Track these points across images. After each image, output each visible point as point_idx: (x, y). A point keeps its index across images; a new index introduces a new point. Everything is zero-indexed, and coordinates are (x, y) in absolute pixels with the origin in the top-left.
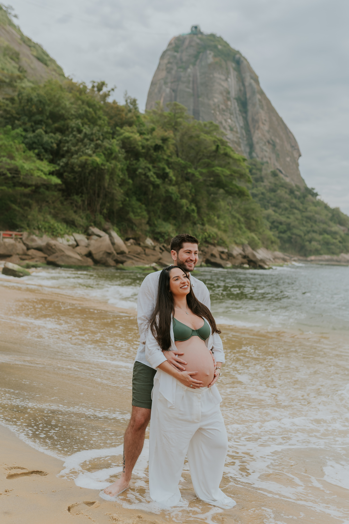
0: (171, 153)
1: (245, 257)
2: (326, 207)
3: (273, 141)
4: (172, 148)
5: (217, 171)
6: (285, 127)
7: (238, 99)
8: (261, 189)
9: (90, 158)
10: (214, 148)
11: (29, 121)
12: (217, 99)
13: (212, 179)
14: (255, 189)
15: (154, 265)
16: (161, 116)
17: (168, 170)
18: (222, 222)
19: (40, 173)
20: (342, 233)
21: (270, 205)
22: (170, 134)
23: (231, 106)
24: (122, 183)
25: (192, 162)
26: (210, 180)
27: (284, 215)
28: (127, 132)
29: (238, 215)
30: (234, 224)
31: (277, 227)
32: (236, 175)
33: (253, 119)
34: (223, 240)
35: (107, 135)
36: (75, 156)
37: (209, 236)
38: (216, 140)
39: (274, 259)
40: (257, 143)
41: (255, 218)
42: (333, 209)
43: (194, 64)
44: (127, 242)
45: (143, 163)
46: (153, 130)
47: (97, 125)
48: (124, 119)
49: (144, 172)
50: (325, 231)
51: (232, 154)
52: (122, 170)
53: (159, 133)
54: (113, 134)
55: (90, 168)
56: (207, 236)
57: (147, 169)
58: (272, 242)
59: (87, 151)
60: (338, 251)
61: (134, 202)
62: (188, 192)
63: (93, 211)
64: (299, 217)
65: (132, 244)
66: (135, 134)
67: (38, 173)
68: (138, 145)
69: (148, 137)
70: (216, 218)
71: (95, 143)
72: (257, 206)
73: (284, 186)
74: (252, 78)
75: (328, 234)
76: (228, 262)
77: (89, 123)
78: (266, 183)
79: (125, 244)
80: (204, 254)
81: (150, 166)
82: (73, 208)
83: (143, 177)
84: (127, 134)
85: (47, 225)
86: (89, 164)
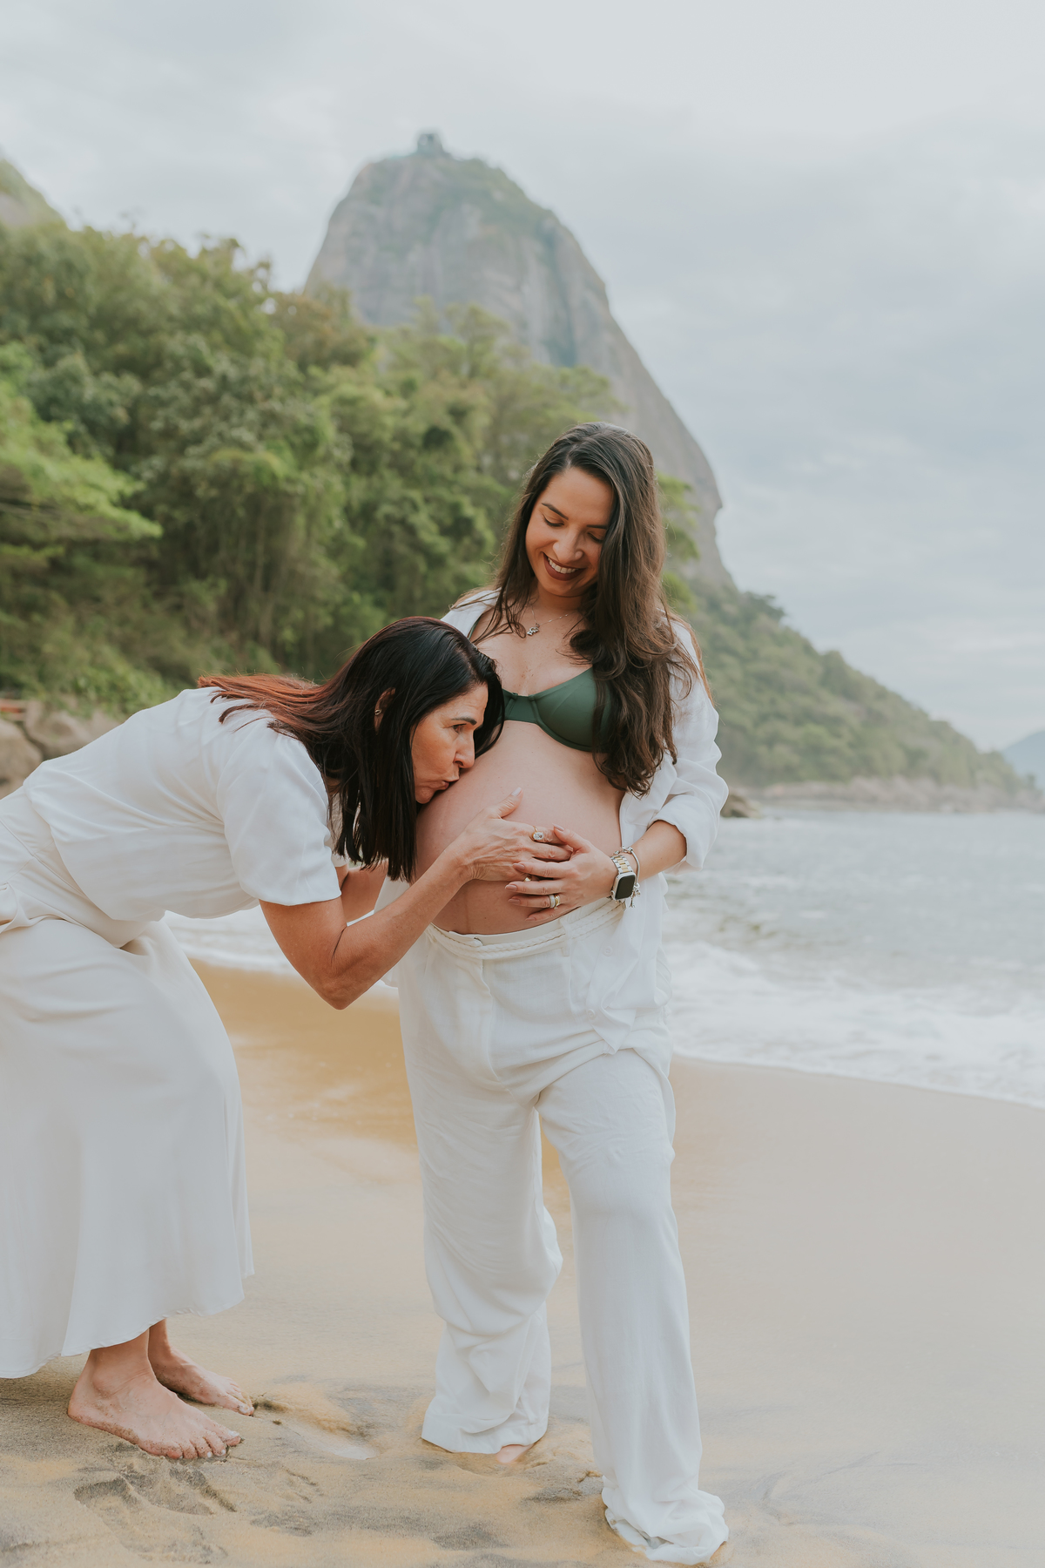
2: (807, 648)
9: (248, 457)
11: (32, 329)
16: (430, 345)
17: (469, 510)
19: (93, 498)
20: (854, 721)
24: (336, 547)
28: (344, 383)
35: (292, 387)
36: (192, 450)
42: (824, 654)
45: (391, 484)
46: (411, 385)
47: (254, 353)
48: (330, 344)
49: (398, 515)
50: (808, 716)
55: (248, 489)
57: (407, 505)
59: (235, 432)
60: (845, 770)
61: (369, 608)
63: (249, 637)
67: (85, 494)
68: (382, 425)
71: (261, 406)
75: (817, 722)
77: (226, 346)
81: (416, 495)
82: (186, 623)
83: (396, 529)
84: (349, 390)
85: (103, 678)
86: (246, 475)
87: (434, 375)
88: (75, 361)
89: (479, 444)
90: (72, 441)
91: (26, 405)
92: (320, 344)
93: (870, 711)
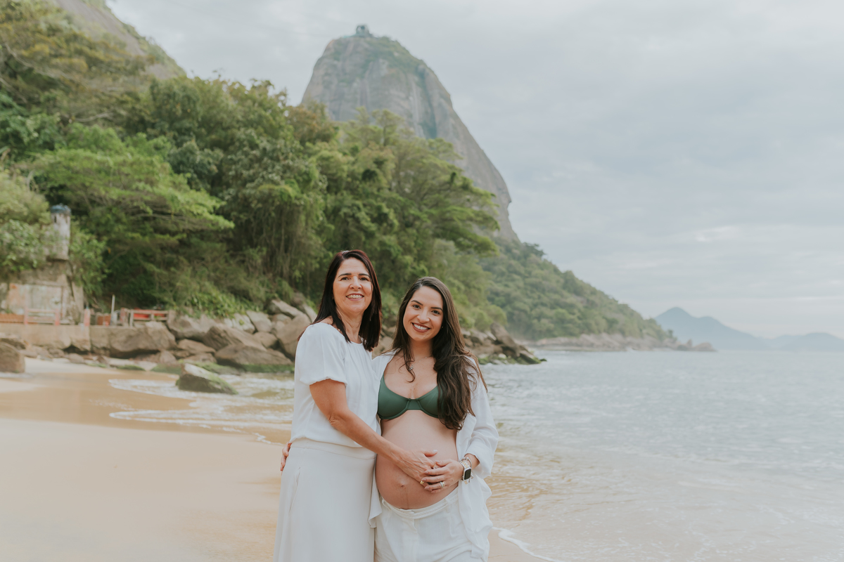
2: (556, 270)
9: (276, 188)
10: (448, 177)
11: (170, 129)
16: (364, 130)
17: (385, 210)
19: (200, 210)
20: (580, 306)
24: (321, 229)
27: (500, 282)
28: (323, 150)
35: (297, 154)
36: (249, 185)
42: (564, 273)
45: (349, 199)
47: (279, 137)
48: (316, 131)
49: (351, 213)
50: (555, 305)
55: (277, 203)
57: (355, 208)
59: (270, 176)
60: (577, 331)
62: (412, 244)
63: (278, 275)
64: (521, 284)
66: (338, 154)
67: (197, 209)
68: (342, 170)
71: (283, 163)
75: (562, 307)
77: (264, 134)
81: (359, 203)
82: (247, 270)
83: (350, 220)
84: (325, 153)
85: (206, 297)
86: (276, 196)
87: (367, 145)
88: (192, 143)
89: (390, 177)
90: (190, 183)
91: (168, 165)
92: (311, 131)
93: (588, 301)
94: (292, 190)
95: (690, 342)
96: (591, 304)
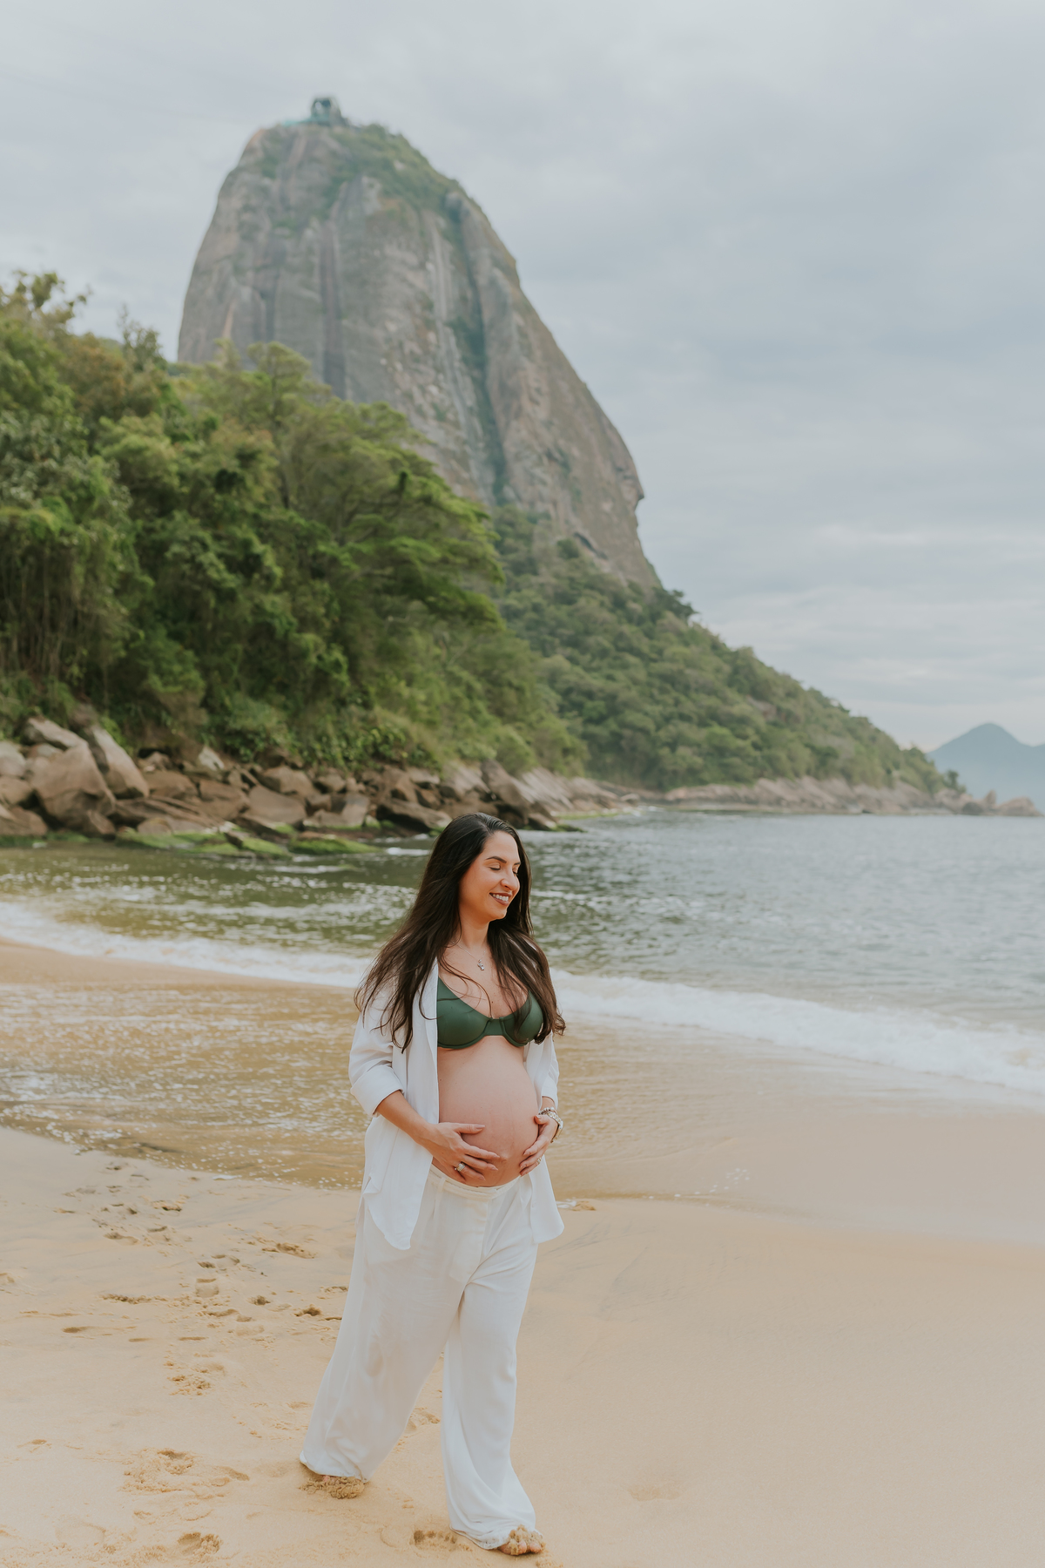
0: (267, 495)
1: (487, 798)
2: (716, 646)
3: (562, 453)
4: (269, 482)
5: (402, 550)
6: (598, 413)
7: (457, 326)
8: (531, 595)
9: (24, 514)
10: (392, 480)
12: (396, 323)
13: (389, 571)
14: (514, 594)
15: (228, 827)
16: (233, 382)
17: (259, 547)
18: (421, 696)
20: (761, 721)
21: (557, 641)
22: (261, 440)
23: (438, 347)
24: (125, 585)
25: (330, 522)
26: (382, 576)
27: (598, 670)
28: (133, 433)
29: (465, 675)
30: (456, 699)
31: (579, 707)
32: (459, 560)
33: (503, 388)
34: (423, 750)
35: (74, 444)
37: (386, 740)
38: (399, 456)
39: (571, 800)
40: (518, 457)
41: (516, 682)
42: (734, 650)
43: (324, 217)
44: (142, 762)
45: (183, 525)
46: (210, 426)
47: (40, 411)
48: (123, 393)
49: (188, 555)
50: (713, 717)
51: (443, 498)
52: (121, 547)
53: (230, 436)
54: (92, 442)
55: (26, 543)
56: (379, 740)
57: (196, 544)
58: (566, 752)
59: (14, 491)
60: (750, 771)
61: (161, 642)
62: (322, 610)
63: (39, 672)
64: (641, 675)
65: (158, 768)
66: (161, 440)
68: (168, 473)
69: (197, 447)
70: (403, 684)
71: (40, 465)
72: (520, 648)
73: (596, 585)
74: (497, 263)
75: (721, 724)
76: (441, 814)
77: (15, 405)
78: (546, 577)
79: (139, 767)
80: (373, 790)
81: (206, 534)
83: (186, 567)
84: (134, 441)
86: (23, 531)
92: (112, 394)
93: (779, 710)
94: (52, 519)
95: (990, 798)
96: (785, 719)
